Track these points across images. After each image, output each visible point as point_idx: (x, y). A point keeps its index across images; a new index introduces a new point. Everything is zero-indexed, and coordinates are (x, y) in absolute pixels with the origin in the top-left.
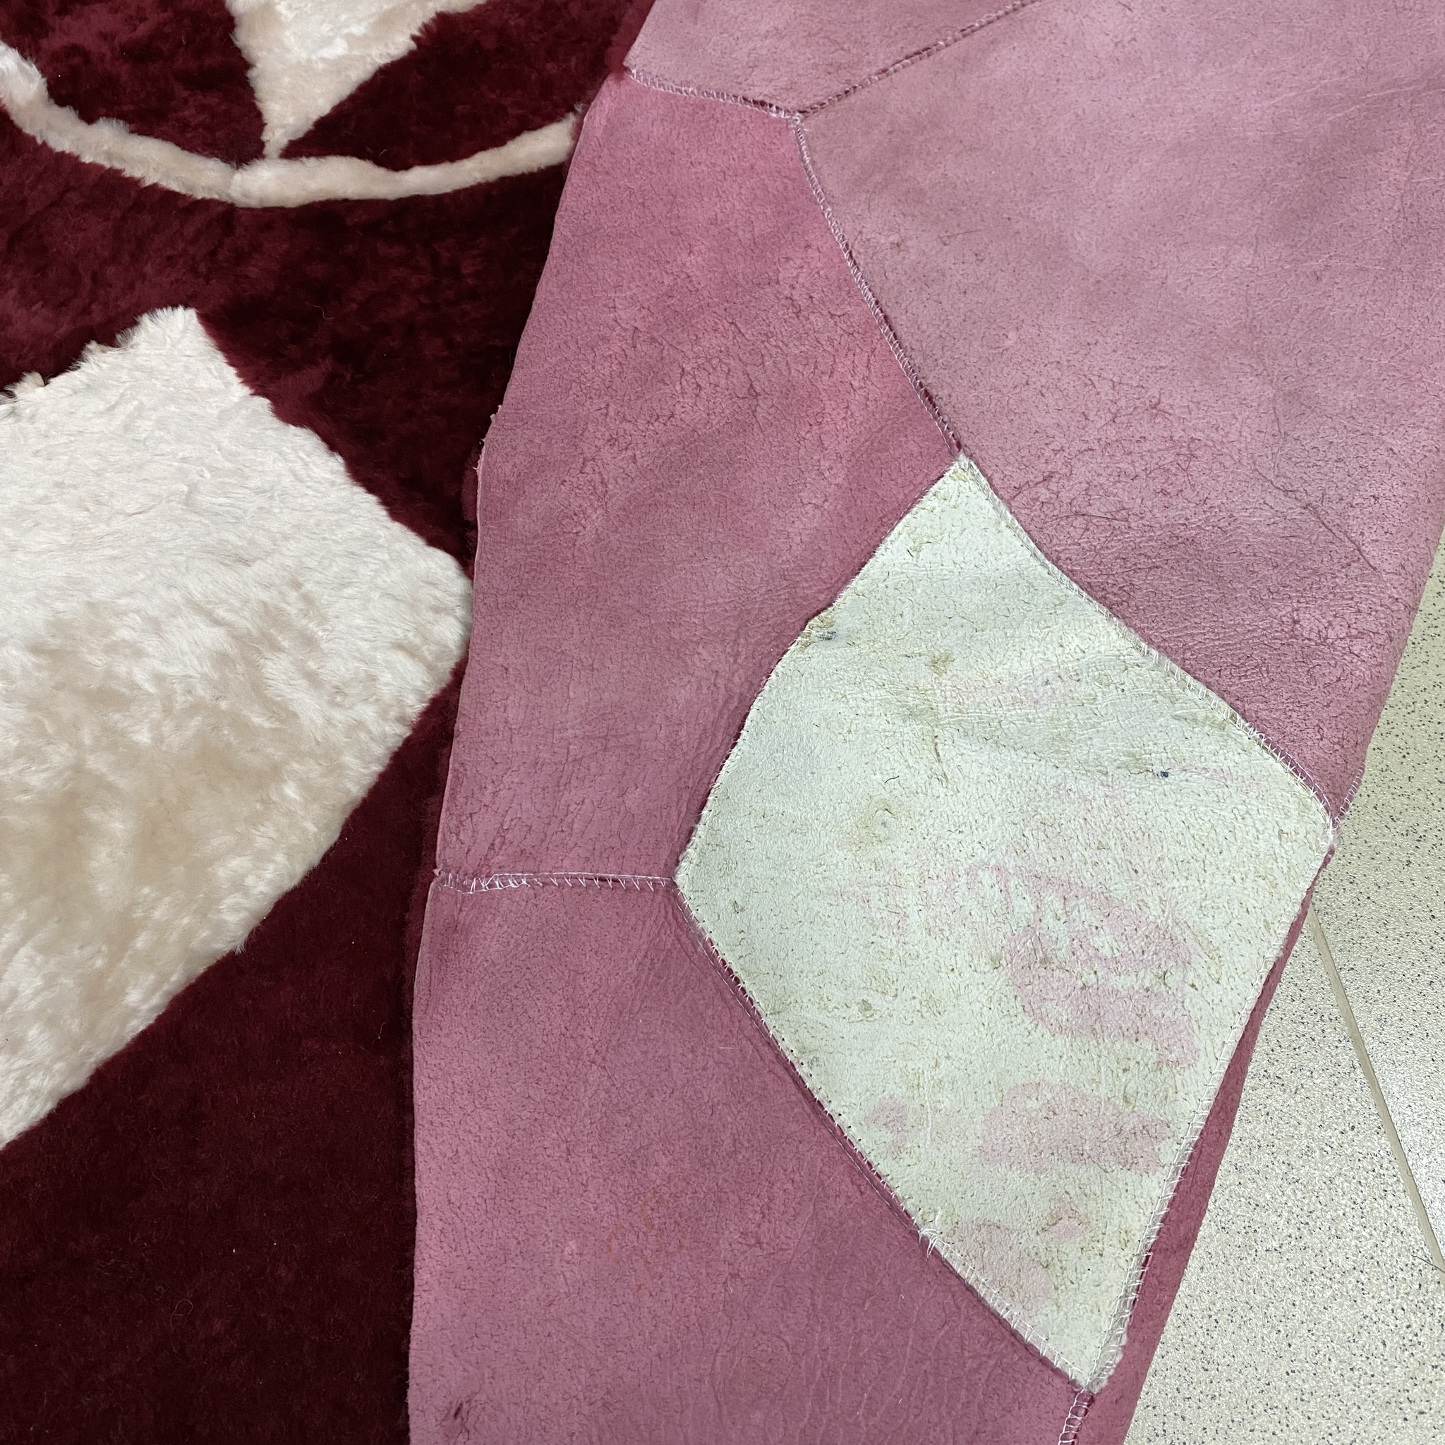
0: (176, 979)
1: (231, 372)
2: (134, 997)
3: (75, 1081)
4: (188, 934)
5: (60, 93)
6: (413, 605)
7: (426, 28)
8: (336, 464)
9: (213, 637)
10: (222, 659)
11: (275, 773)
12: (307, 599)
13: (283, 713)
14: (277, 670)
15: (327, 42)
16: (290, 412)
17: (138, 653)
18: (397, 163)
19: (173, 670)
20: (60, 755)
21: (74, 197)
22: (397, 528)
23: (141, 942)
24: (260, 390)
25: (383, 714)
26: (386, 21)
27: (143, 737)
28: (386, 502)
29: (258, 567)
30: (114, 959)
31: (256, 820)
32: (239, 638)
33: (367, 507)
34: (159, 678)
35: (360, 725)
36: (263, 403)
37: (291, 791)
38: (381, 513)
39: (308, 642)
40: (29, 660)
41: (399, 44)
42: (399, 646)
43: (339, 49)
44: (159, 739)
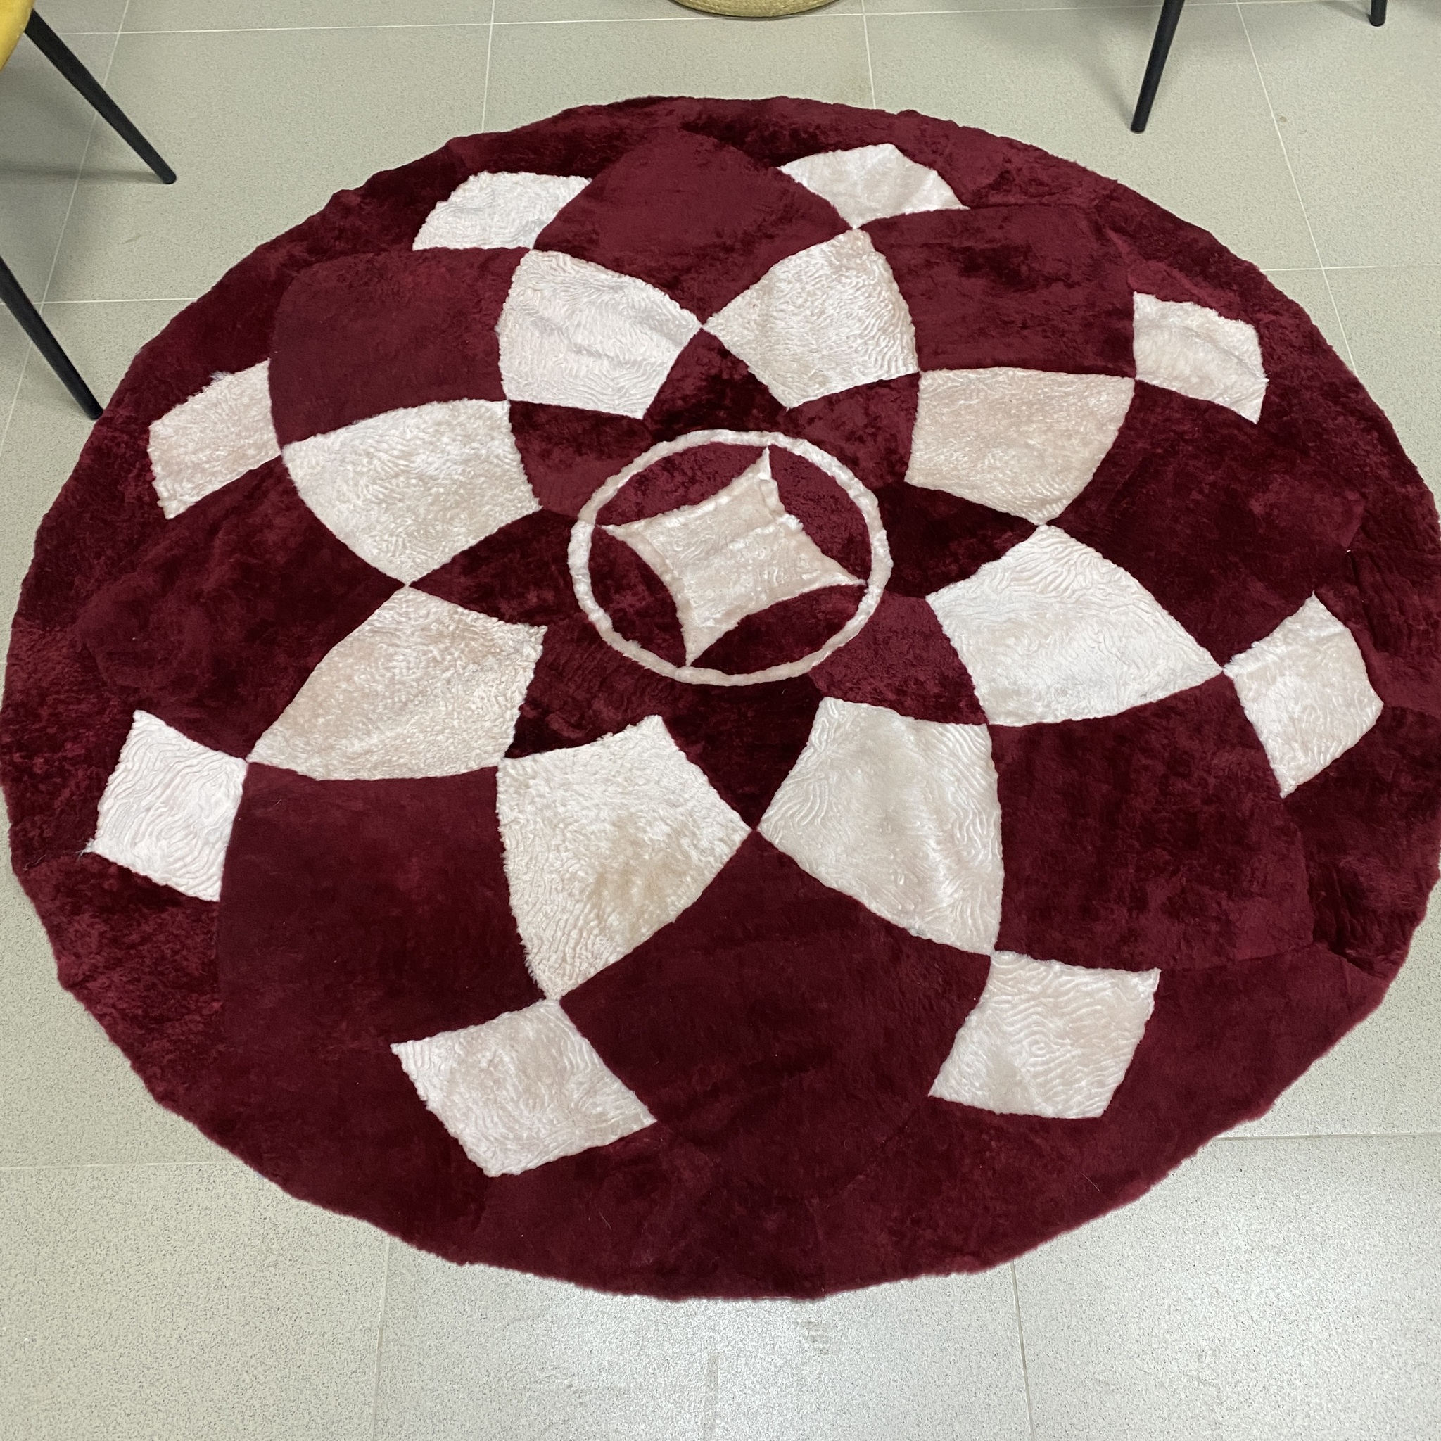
0: (656, 928)
1: (672, 741)
2: (644, 930)
3: (629, 951)
4: (658, 916)
5: (616, 628)
6: (727, 827)
7: (742, 620)
8: (705, 778)
9: (666, 829)
10: (669, 835)
11: (684, 873)
12: (694, 821)
13: (687, 856)
14: (685, 842)
15: (707, 619)
16: (692, 758)
17: (645, 832)
18: (729, 672)
19: (655, 837)
20: (621, 858)
21: (623, 670)
22: (723, 802)
23: (646, 916)
24: (682, 749)
25: (716, 861)
26: (728, 614)
27: (647, 857)
28: (719, 793)
29: (681, 809)
30: (638, 919)
31: (678, 886)
32: (674, 830)
33: (713, 795)
34: (651, 839)
35: (709, 862)
36: (683, 754)
37: (689, 879)
38: (717, 796)
39: (694, 834)
40: (612, 828)
41: (732, 624)
42: (721, 840)
43: (710, 623)
44: (651, 858)
